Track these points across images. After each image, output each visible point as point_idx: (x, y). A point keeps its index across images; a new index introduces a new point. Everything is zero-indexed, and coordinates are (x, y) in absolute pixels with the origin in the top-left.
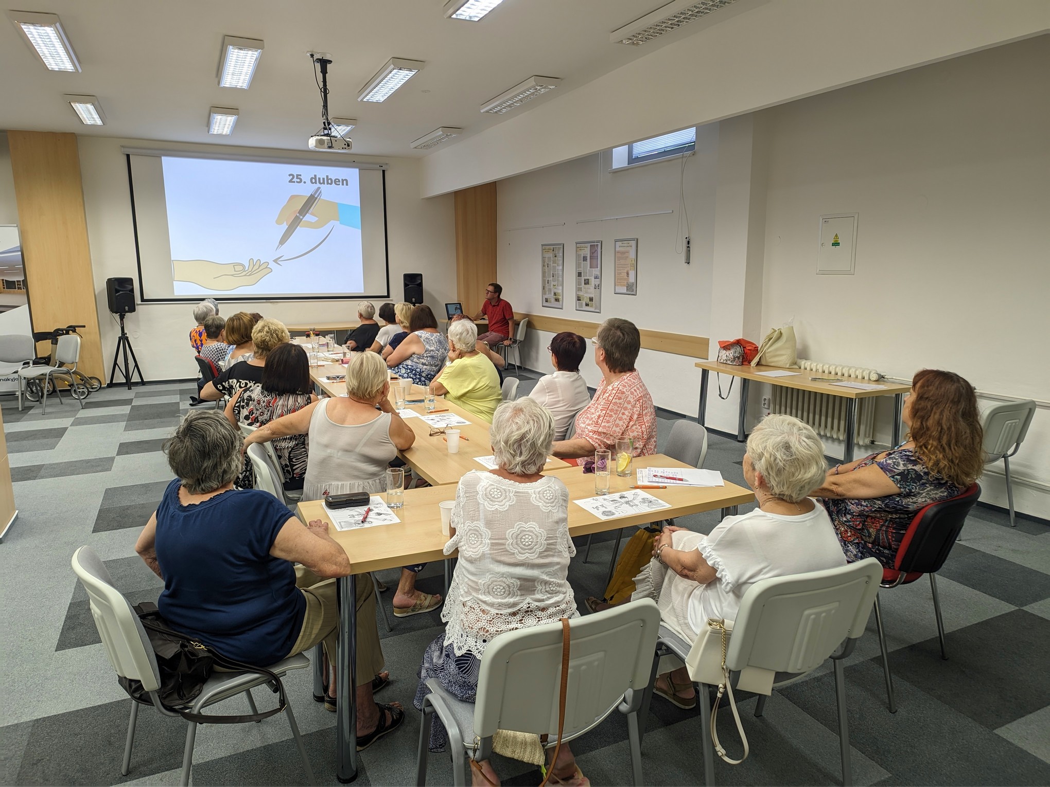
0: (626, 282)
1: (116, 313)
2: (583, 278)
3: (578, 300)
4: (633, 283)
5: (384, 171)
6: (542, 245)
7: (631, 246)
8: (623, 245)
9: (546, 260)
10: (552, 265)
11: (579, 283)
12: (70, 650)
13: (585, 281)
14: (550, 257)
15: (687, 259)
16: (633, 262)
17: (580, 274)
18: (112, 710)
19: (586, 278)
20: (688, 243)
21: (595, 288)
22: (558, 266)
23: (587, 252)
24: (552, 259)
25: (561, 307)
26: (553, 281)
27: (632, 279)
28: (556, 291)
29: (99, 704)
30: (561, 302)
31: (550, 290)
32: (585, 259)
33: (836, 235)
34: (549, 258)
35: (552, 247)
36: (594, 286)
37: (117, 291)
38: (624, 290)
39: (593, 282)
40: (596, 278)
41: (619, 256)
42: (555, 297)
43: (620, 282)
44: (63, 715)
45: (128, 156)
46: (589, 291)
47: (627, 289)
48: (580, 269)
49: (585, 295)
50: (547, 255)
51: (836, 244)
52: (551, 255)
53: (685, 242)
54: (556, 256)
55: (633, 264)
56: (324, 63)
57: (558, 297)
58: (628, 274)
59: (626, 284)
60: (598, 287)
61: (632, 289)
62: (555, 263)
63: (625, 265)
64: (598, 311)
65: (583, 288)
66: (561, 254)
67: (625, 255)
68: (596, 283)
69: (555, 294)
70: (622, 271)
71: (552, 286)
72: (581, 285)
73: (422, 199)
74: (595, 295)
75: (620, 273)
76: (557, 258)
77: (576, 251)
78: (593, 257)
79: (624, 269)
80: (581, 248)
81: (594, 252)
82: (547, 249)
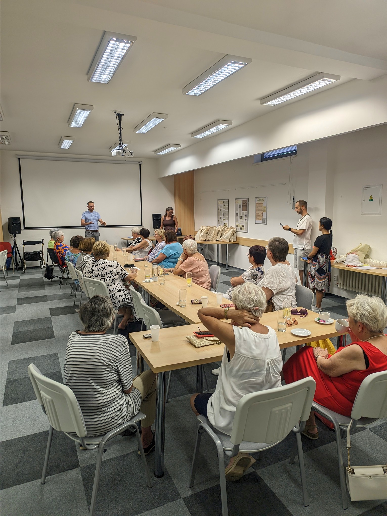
0: (261, 218)
1: (12, 234)
2: (239, 216)
3: (236, 226)
4: (265, 218)
5: (140, 165)
6: (218, 200)
7: (264, 201)
8: (260, 200)
9: (220, 207)
10: (223, 210)
11: (236, 218)
12: (10, 406)
13: (240, 217)
14: (222, 206)
15: (293, 207)
16: (265, 208)
17: (237, 214)
18: (35, 438)
19: (240, 216)
20: (294, 199)
21: (245, 221)
22: (226, 210)
23: (241, 203)
26: (223, 217)
27: (264, 217)
28: (225, 222)
29: (29, 434)
31: (222, 222)
32: (240, 207)
33: (371, 196)
35: (223, 201)
37: (13, 224)
38: (260, 222)
39: (244, 218)
40: (246, 216)
41: (258, 205)
43: (258, 218)
44: (12, 440)
45: (19, 159)
46: (242, 222)
47: (262, 222)
48: (237, 212)
49: (240, 224)
50: (220, 205)
51: (371, 200)
52: (222, 205)
53: (292, 199)
54: (225, 205)
55: (265, 209)
56: (120, 116)
57: (226, 225)
58: (262, 214)
59: (261, 219)
60: (246, 220)
61: (264, 221)
62: (225, 209)
63: (260, 209)
64: (247, 232)
65: (239, 221)
66: (228, 204)
67: (261, 205)
68: (245, 218)
69: (224, 224)
70: (259, 213)
71: (223, 220)
72: (238, 219)
73: (158, 178)
74: (245, 224)
75: (258, 214)
76: (225, 206)
77: (235, 203)
78: (244, 206)
79: (260, 211)
80: (238, 202)
81: (245, 203)
82: (220, 202)
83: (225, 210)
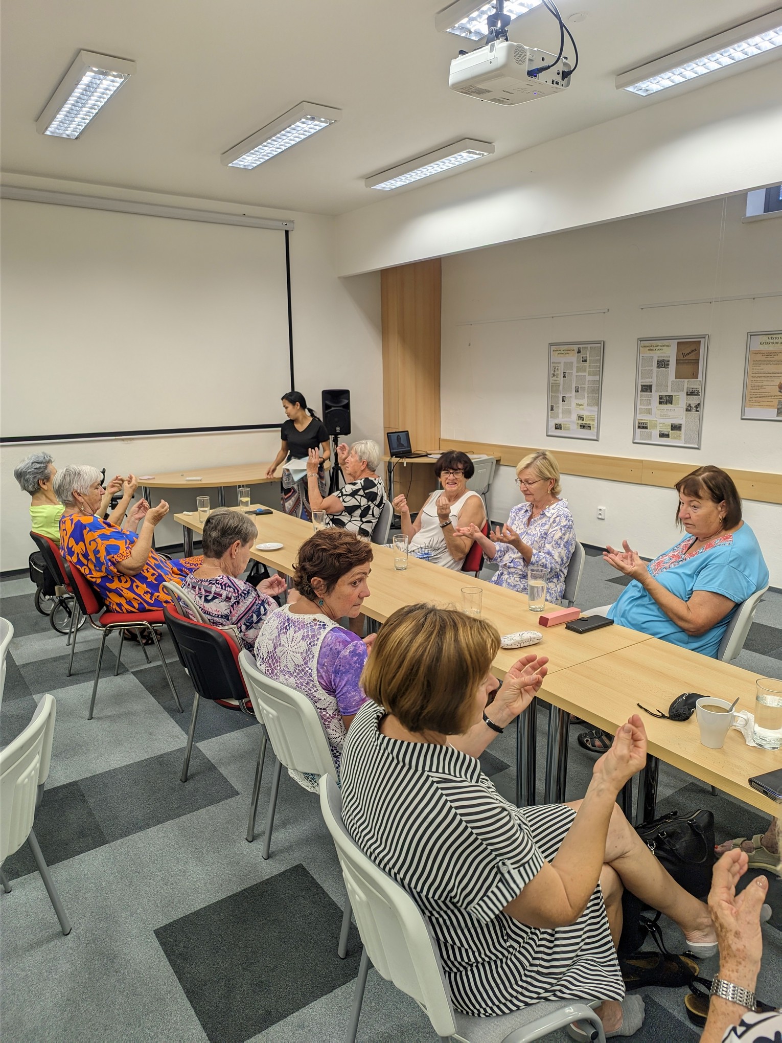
0: (775, 400)
2: (655, 395)
3: (639, 427)
5: (287, 232)
6: (551, 345)
8: (772, 341)
9: (561, 369)
10: (574, 374)
11: (640, 402)
13: (660, 398)
14: (572, 363)
17: (647, 388)
19: (664, 394)
21: (687, 410)
22: (589, 375)
23: (671, 353)
24: (575, 365)
25: (595, 438)
26: (576, 398)
28: (582, 413)
30: (594, 430)
31: (567, 412)
32: (662, 364)
34: (569, 365)
35: (573, 347)
36: (685, 407)
38: (771, 414)
39: (683, 400)
40: (691, 394)
41: (761, 359)
42: (580, 422)
43: (758, 402)
46: (670, 414)
47: (778, 413)
48: (650, 380)
49: (661, 420)
50: (563, 359)
54: (584, 361)
57: (588, 422)
59: (774, 403)
60: (694, 408)
62: (585, 371)
63: (774, 373)
64: (696, 446)
65: (654, 411)
66: (598, 358)
67: (775, 358)
68: (690, 402)
69: (581, 418)
70: (765, 383)
71: (573, 405)
72: (650, 404)
73: (339, 278)
74: (686, 421)
75: (762, 387)
76: (587, 364)
77: (638, 352)
78: (687, 361)
79: (772, 379)
80: (651, 348)
81: (688, 354)
82: (564, 349)
83: (586, 374)
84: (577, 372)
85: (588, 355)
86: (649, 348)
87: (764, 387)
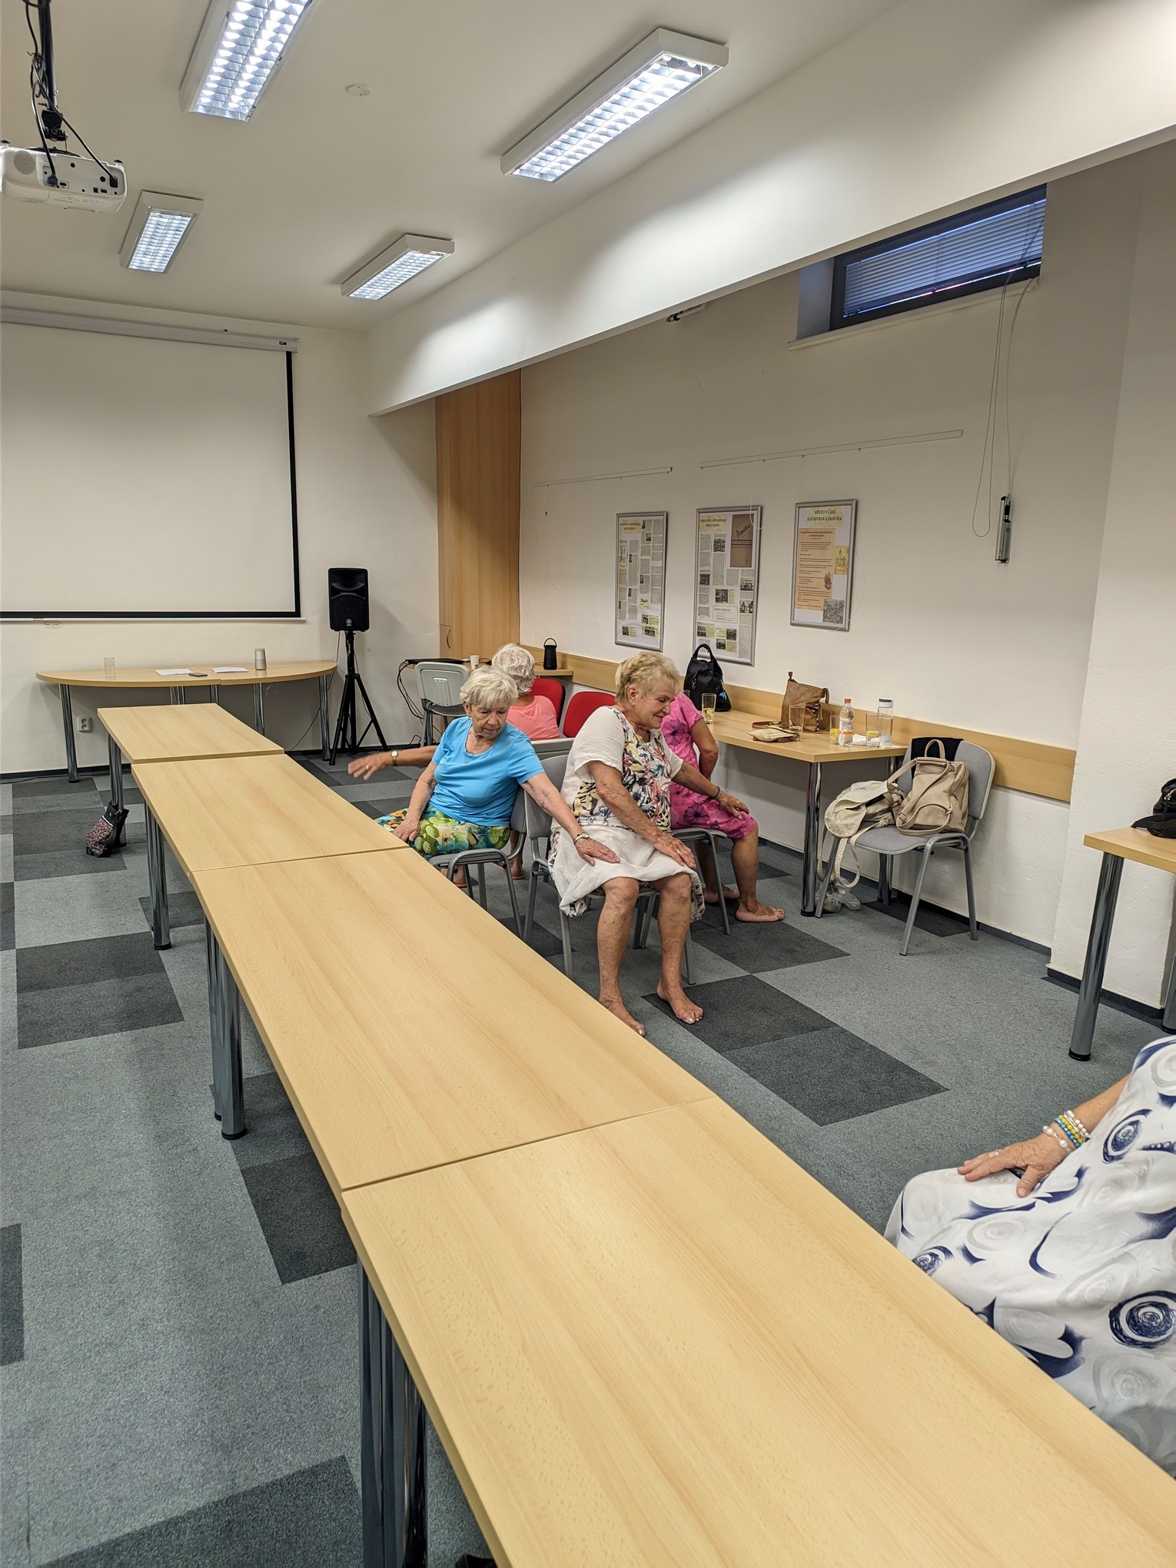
0: (822, 598)
2: (712, 589)
3: (699, 634)
4: (841, 603)
5: (289, 355)
6: (619, 516)
7: (840, 519)
8: (818, 516)
9: (627, 548)
11: (704, 599)
13: (717, 594)
14: (637, 541)
15: (1000, 552)
17: (705, 579)
19: (720, 587)
20: (1007, 510)
21: (742, 611)
22: (653, 559)
23: (725, 530)
24: (640, 544)
26: (641, 592)
27: (838, 593)
28: (650, 613)
30: (658, 636)
31: (634, 611)
32: (719, 546)
34: (634, 543)
35: (640, 520)
36: (739, 607)
38: (817, 617)
39: (737, 597)
40: (745, 588)
41: (809, 540)
42: (645, 625)
43: (806, 600)
46: (726, 616)
47: (825, 617)
48: (706, 568)
49: (717, 625)
50: (628, 536)
53: (998, 508)
54: (649, 539)
55: (844, 559)
57: (652, 626)
58: (828, 581)
59: (822, 603)
60: (749, 608)
61: (836, 616)
62: (649, 555)
63: (820, 560)
64: (749, 661)
65: (711, 609)
66: (662, 536)
67: (822, 539)
68: (743, 600)
69: (645, 619)
70: (813, 575)
71: (639, 601)
72: (707, 602)
73: (370, 417)
74: (740, 627)
75: (808, 580)
76: (651, 544)
77: (698, 528)
78: (740, 543)
79: (819, 570)
80: (709, 523)
81: (742, 532)
82: (629, 523)
83: (650, 558)
84: (642, 555)
85: (652, 532)
86: (706, 523)
87: (812, 580)
